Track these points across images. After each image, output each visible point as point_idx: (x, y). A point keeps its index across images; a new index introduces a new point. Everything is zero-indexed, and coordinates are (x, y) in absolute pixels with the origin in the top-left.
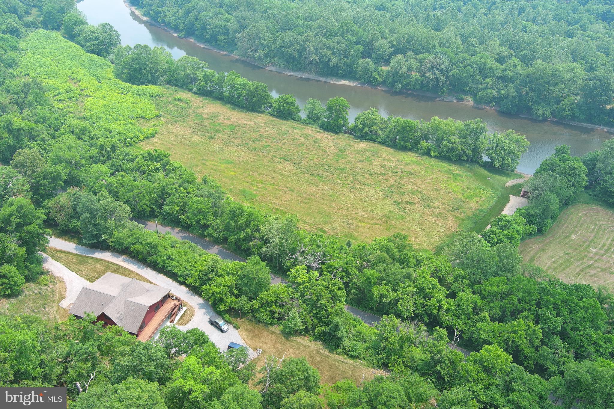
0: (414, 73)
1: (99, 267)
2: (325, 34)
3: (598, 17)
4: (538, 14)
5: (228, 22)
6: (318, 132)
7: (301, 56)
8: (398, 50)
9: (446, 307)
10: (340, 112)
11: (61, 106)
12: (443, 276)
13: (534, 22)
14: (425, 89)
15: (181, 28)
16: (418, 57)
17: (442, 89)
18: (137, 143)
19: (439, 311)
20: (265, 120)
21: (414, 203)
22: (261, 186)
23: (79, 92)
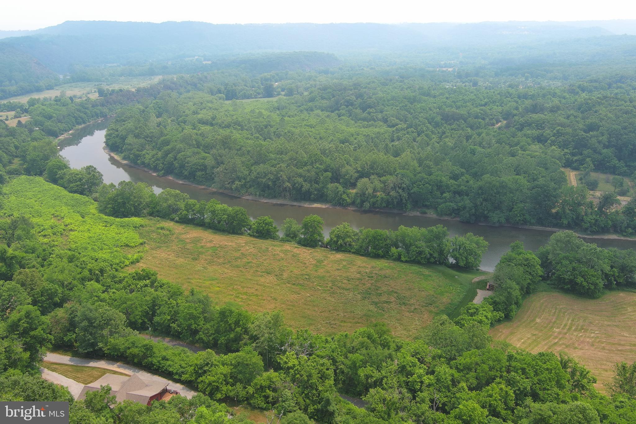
0: (378, 194)
1: (96, 373)
2: (296, 165)
3: (534, 140)
4: (483, 139)
5: (206, 159)
6: (296, 247)
7: (275, 185)
8: (362, 175)
9: (427, 382)
10: (316, 228)
11: (46, 240)
12: (422, 358)
13: (481, 146)
14: (391, 206)
15: (160, 168)
16: (382, 179)
17: (406, 205)
18: (122, 268)
19: (421, 386)
20: (245, 240)
21: (390, 302)
22: (246, 297)
23: (63, 227)
